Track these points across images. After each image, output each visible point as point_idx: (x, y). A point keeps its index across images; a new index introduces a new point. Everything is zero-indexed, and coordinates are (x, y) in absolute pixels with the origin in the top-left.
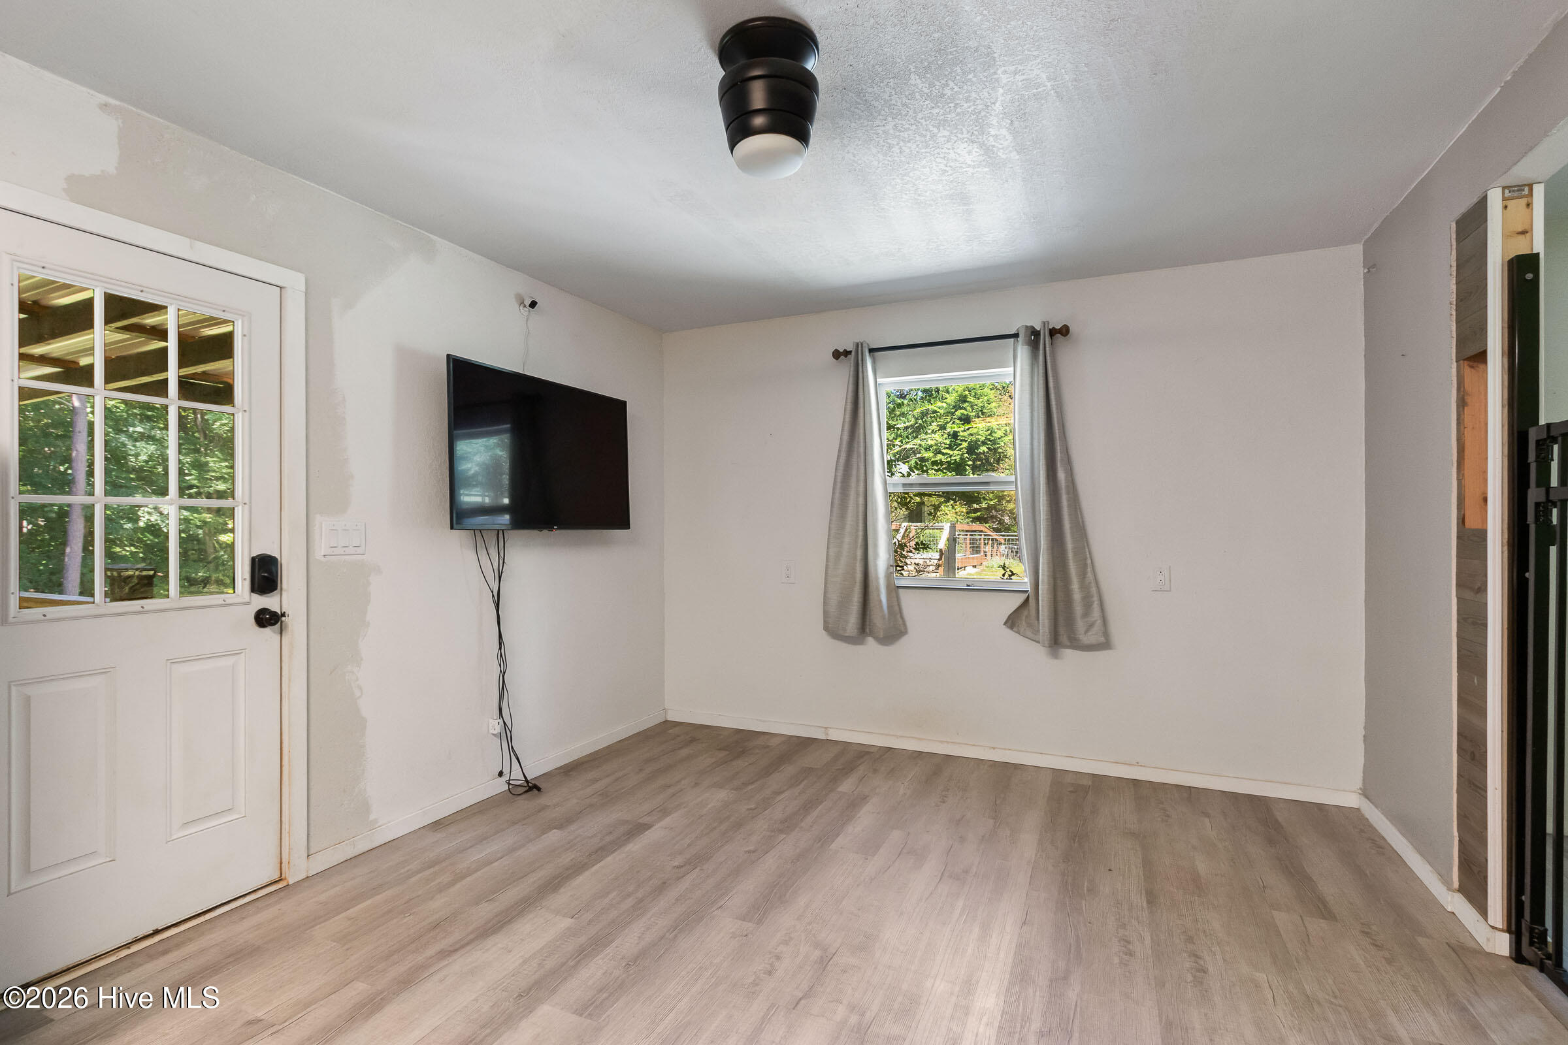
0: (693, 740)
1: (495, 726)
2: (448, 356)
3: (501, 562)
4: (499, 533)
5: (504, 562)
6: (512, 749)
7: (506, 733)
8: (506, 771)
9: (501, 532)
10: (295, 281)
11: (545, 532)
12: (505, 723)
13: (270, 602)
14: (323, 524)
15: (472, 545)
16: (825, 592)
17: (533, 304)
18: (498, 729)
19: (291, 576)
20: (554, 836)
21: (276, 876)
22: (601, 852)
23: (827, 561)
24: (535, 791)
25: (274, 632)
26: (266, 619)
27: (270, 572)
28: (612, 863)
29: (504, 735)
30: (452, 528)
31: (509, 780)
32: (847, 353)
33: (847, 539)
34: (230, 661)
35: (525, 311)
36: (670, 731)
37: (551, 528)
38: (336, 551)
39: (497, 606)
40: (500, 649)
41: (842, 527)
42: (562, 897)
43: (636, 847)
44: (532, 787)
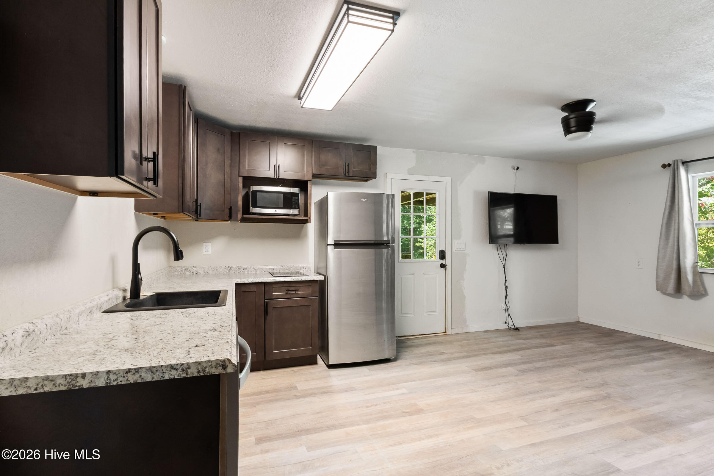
0: (588, 329)
1: (504, 307)
2: (489, 192)
3: (506, 254)
4: (505, 245)
5: (507, 254)
6: (509, 314)
7: (507, 310)
8: (507, 322)
9: (506, 245)
10: (449, 180)
11: (522, 245)
12: (507, 306)
13: (443, 262)
14: (455, 242)
15: (496, 248)
16: (657, 273)
17: (518, 169)
18: (505, 308)
19: (448, 255)
20: (521, 341)
21: (445, 331)
22: (537, 347)
23: (658, 259)
24: (517, 330)
25: (444, 269)
26: (443, 266)
27: (443, 254)
28: (538, 350)
29: (506, 309)
30: (489, 243)
31: (508, 325)
32: (669, 165)
33: (669, 250)
34: (435, 275)
35: (515, 171)
36: (578, 325)
37: (524, 244)
38: (458, 249)
39: (504, 268)
40: (505, 282)
41: (667, 244)
42: (521, 353)
43: (548, 349)
44: (517, 329)
